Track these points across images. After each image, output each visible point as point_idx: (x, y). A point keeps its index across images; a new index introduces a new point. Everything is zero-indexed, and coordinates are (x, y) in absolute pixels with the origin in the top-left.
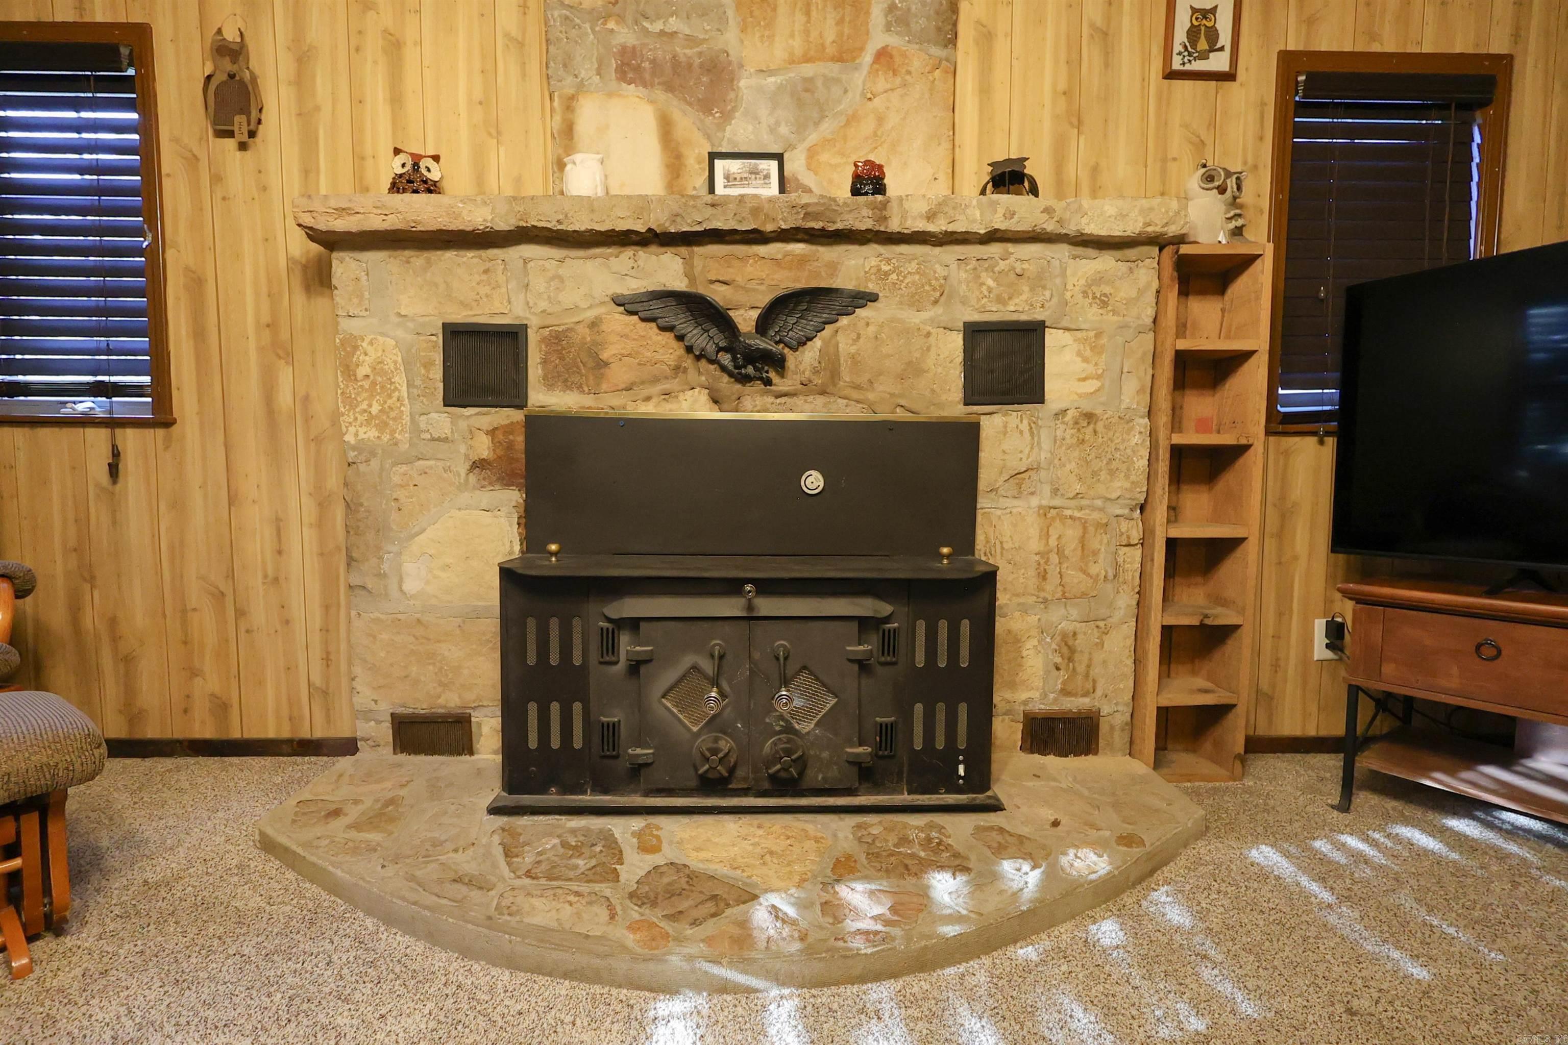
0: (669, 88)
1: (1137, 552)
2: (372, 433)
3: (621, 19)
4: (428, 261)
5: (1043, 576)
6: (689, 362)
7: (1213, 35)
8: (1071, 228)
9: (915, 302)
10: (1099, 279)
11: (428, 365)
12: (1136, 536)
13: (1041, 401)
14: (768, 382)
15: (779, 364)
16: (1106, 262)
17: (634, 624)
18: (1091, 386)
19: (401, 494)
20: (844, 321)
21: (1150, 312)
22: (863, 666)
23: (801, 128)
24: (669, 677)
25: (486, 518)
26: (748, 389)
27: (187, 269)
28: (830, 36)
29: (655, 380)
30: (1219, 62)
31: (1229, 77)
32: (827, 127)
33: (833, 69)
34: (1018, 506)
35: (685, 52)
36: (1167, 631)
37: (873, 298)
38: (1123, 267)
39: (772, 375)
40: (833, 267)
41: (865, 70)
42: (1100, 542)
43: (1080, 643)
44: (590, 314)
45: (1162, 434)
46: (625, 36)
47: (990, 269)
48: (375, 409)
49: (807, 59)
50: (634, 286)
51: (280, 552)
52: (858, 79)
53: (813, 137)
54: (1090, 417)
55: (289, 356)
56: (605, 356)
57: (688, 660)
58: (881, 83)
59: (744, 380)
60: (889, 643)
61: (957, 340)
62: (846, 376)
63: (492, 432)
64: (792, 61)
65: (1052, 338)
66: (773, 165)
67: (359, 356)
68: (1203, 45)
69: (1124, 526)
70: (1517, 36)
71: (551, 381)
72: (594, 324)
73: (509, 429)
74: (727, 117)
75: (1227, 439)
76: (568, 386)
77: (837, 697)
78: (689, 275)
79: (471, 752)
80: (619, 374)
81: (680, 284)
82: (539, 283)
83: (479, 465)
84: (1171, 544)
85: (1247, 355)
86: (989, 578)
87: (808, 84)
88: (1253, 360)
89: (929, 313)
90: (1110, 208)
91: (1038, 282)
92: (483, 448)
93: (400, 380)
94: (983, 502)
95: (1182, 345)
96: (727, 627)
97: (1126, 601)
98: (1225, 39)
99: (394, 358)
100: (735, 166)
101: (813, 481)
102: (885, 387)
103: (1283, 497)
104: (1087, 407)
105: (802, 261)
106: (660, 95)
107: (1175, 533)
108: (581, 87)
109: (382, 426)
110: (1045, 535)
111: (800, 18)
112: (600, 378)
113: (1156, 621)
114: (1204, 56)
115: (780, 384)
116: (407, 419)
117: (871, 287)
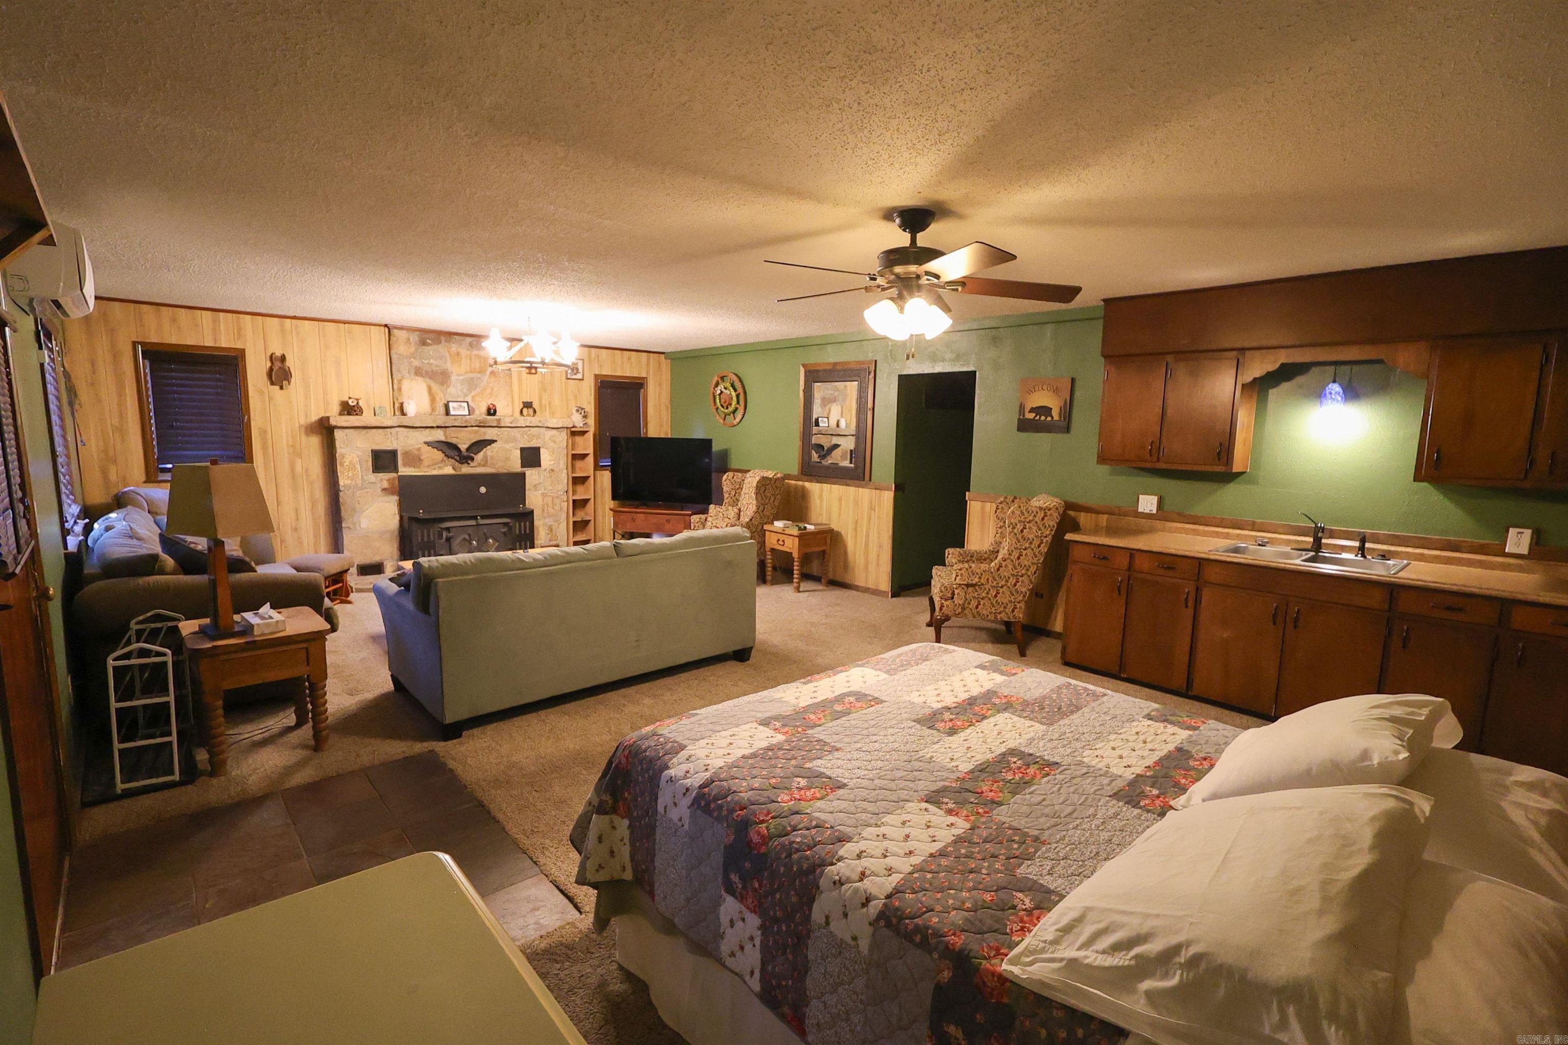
0: (430, 378)
1: (566, 503)
2: (349, 482)
3: (415, 358)
4: (367, 432)
5: (543, 511)
6: (445, 458)
7: (577, 369)
8: (546, 425)
9: (507, 442)
10: (552, 436)
11: (367, 461)
12: (565, 499)
13: (540, 466)
14: (469, 464)
15: (472, 459)
16: (554, 432)
17: (448, 529)
18: (552, 462)
19: (359, 499)
20: (489, 447)
21: (565, 445)
22: (504, 533)
23: (470, 390)
24: (458, 540)
25: (387, 504)
26: (463, 465)
27: (260, 428)
28: (478, 366)
29: (435, 464)
30: (579, 376)
31: (582, 380)
32: (478, 390)
33: (479, 375)
34: (536, 493)
35: (435, 369)
36: (574, 522)
37: (496, 441)
38: (558, 433)
39: (469, 462)
40: (485, 433)
41: (487, 376)
42: (557, 501)
43: (554, 527)
44: (417, 447)
45: (570, 474)
46: (416, 363)
47: (526, 434)
48: (350, 475)
49: (471, 372)
50: (430, 439)
51: (298, 520)
52: (486, 378)
53: (473, 393)
54: (552, 470)
55: (300, 455)
56: (422, 458)
57: (463, 536)
58: (492, 380)
59: (462, 463)
60: (510, 529)
61: (519, 452)
62: (489, 462)
63: (388, 480)
64: (467, 373)
65: (542, 451)
66: (466, 404)
67: (345, 459)
68: (575, 371)
69: (562, 497)
70: (648, 373)
71: (405, 465)
72: (419, 449)
73: (394, 479)
74: (448, 386)
75: (585, 475)
76: (410, 466)
77: (498, 541)
78: (445, 435)
79: (384, 573)
80: (426, 463)
81: (443, 438)
82: (401, 438)
83: (384, 490)
84: (574, 501)
85: (588, 455)
86: (532, 512)
87: (472, 379)
88: (589, 456)
89: (511, 445)
90: (555, 421)
91: (538, 437)
92: (385, 485)
93: (358, 466)
94: (527, 493)
95: (574, 452)
96: (472, 528)
97: (564, 516)
98: (580, 370)
99: (356, 460)
100: (455, 404)
101: (483, 490)
102: (500, 464)
103: (602, 487)
104: (552, 468)
105: (476, 432)
106: (428, 380)
107: (575, 498)
108: (403, 377)
109: (352, 480)
110: (543, 500)
111: (468, 361)
112: (420, 465)
113: (571, 520)
114: (575, 374)
115: (472, 464)
116: (360, 477)
117: (495, 438)
